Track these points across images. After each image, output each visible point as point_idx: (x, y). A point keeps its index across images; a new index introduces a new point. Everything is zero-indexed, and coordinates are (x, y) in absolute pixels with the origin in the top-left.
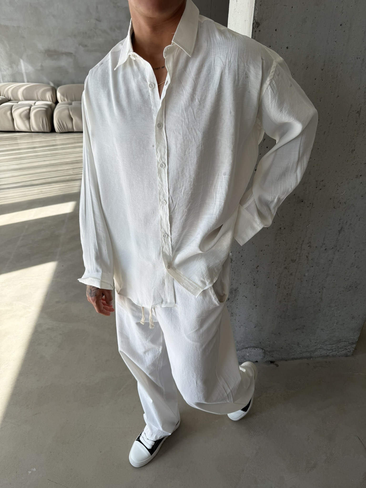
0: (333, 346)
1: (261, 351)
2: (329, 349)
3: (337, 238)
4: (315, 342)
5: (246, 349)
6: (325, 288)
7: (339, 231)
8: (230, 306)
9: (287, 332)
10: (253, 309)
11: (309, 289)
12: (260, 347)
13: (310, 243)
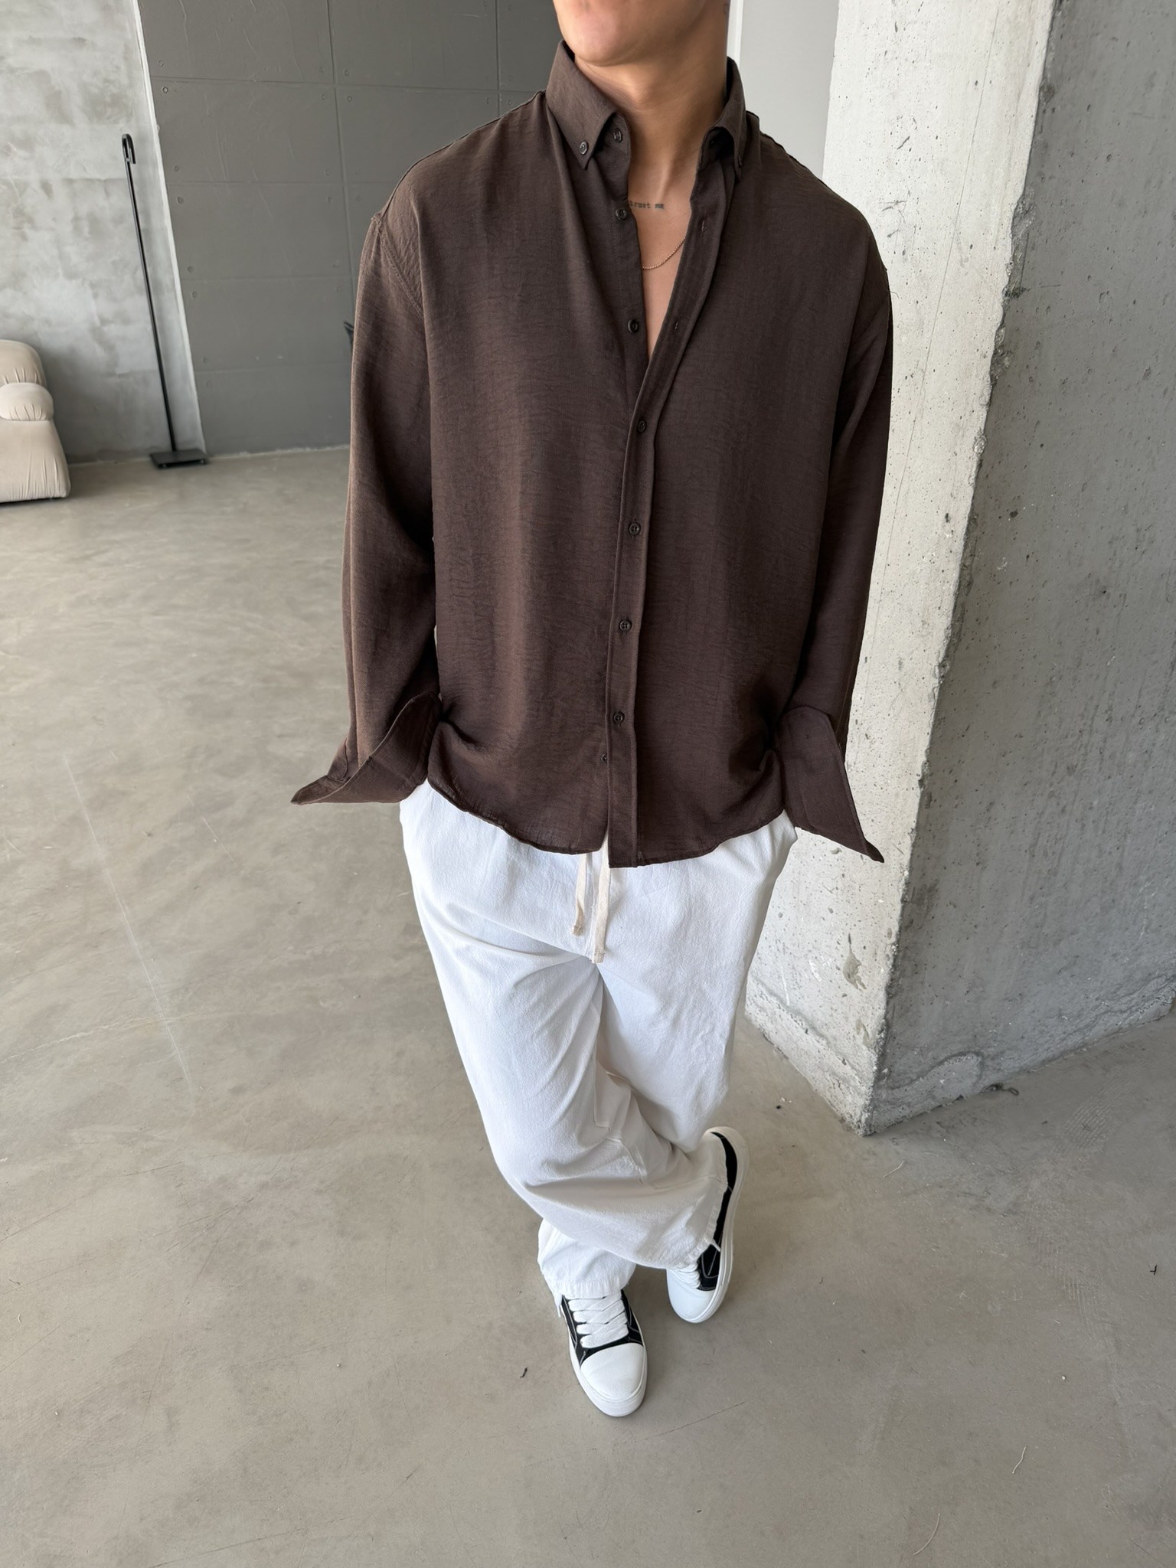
0: (1133, 999)
1: (974, 1061)
2: (1124, 1007)
3: (1167, 686)
4: (1096, 997)
5: (941, 1067)
6: (1129, 835)
8: (913, 943)
9: (1038, 985)
11: (1098, 845)
12: (972, 1050)
13: (1110, 709)
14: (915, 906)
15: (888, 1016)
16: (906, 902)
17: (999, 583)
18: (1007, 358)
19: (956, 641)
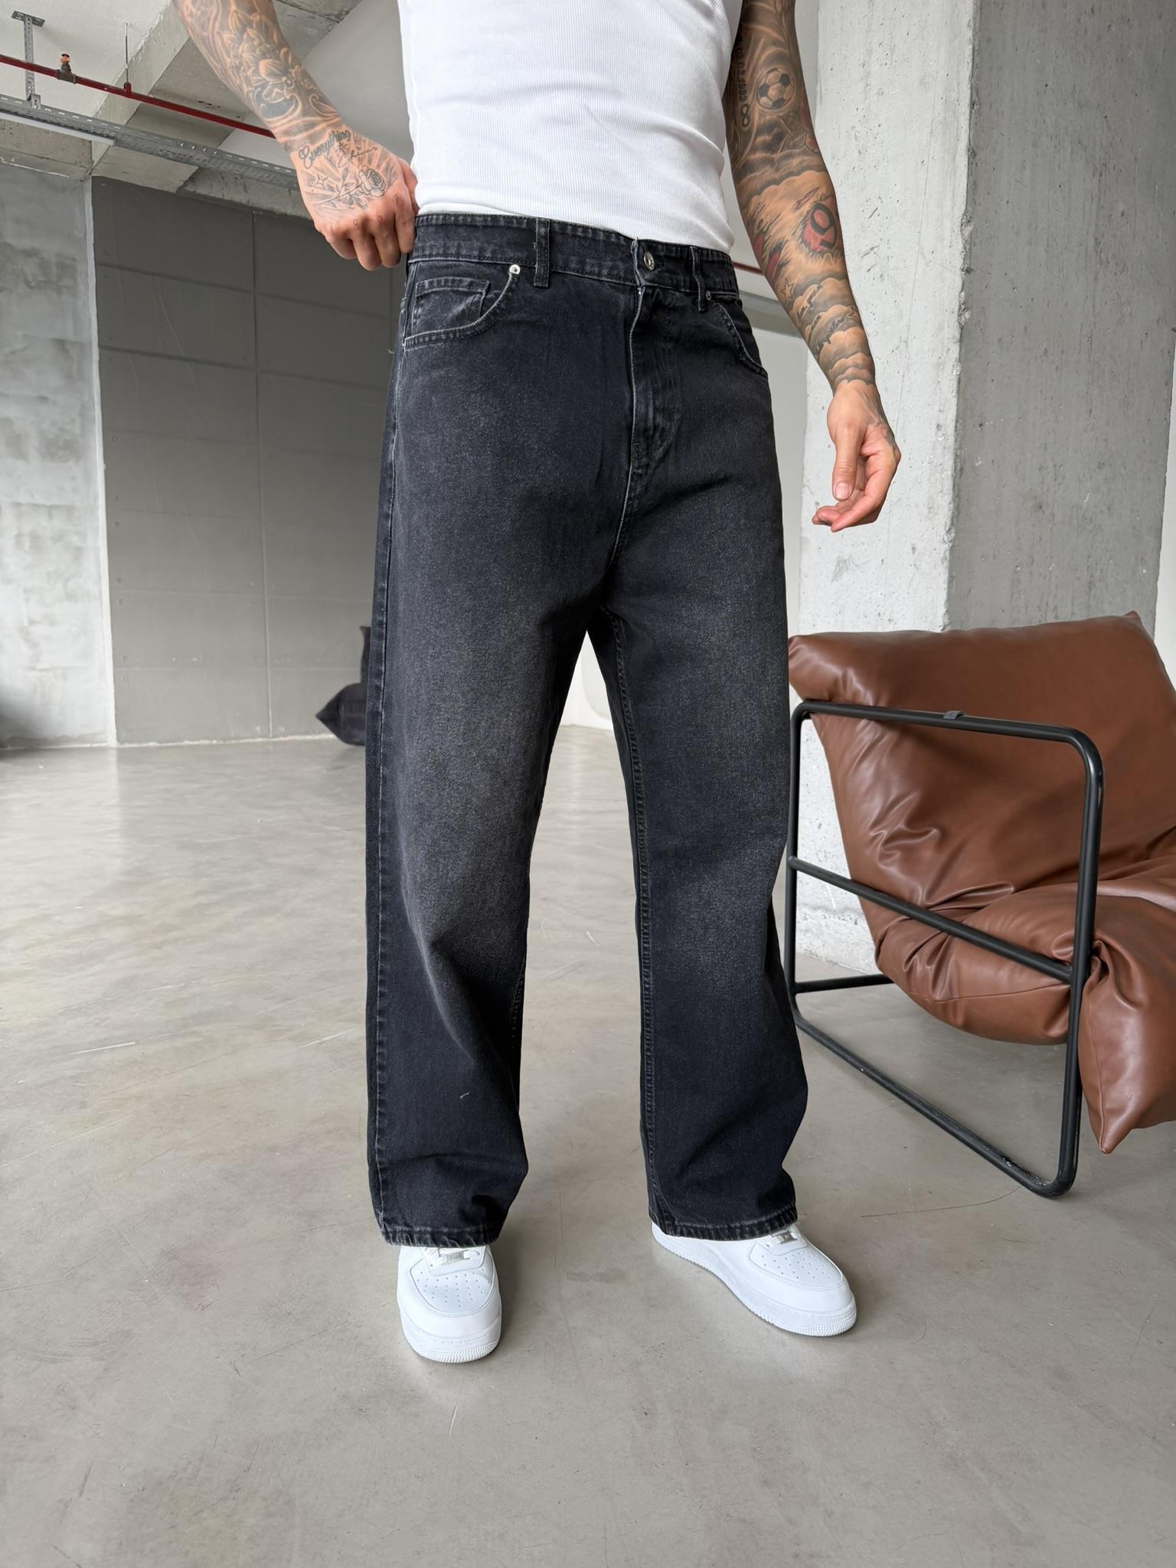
17: (978, 475)
18: (967, 314)
19: (956, 513)
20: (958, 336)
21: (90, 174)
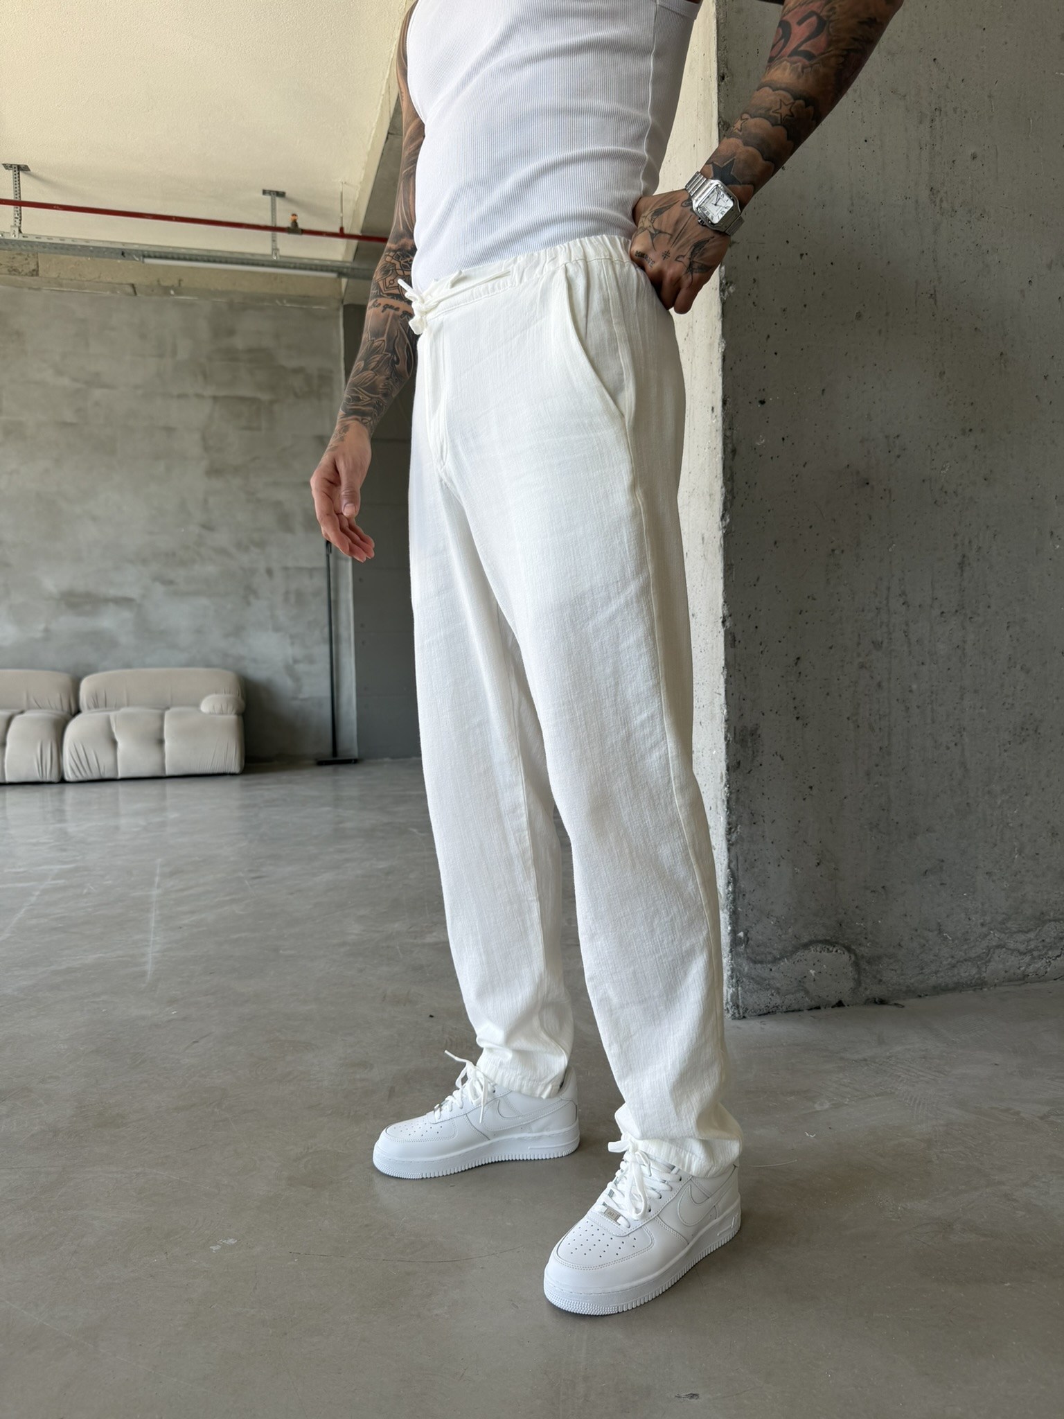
0: (1030, 940)
1: (845, 957)
3: (960, 585)
5: (806, 952)
6: (965, 733)
7: (959, 564)
8: (745, 788)
9: (903, 882)
10: (804, 799)
11: (930, 734)
12: (840, 941)
13: (903, 594)
14: (738, 746)
15: (732, 866)
16: (729, 741)
17: (760, 456)
18: (731, 288)
19: (731, 498)
20: (720, 311)
21: (342, 302)
